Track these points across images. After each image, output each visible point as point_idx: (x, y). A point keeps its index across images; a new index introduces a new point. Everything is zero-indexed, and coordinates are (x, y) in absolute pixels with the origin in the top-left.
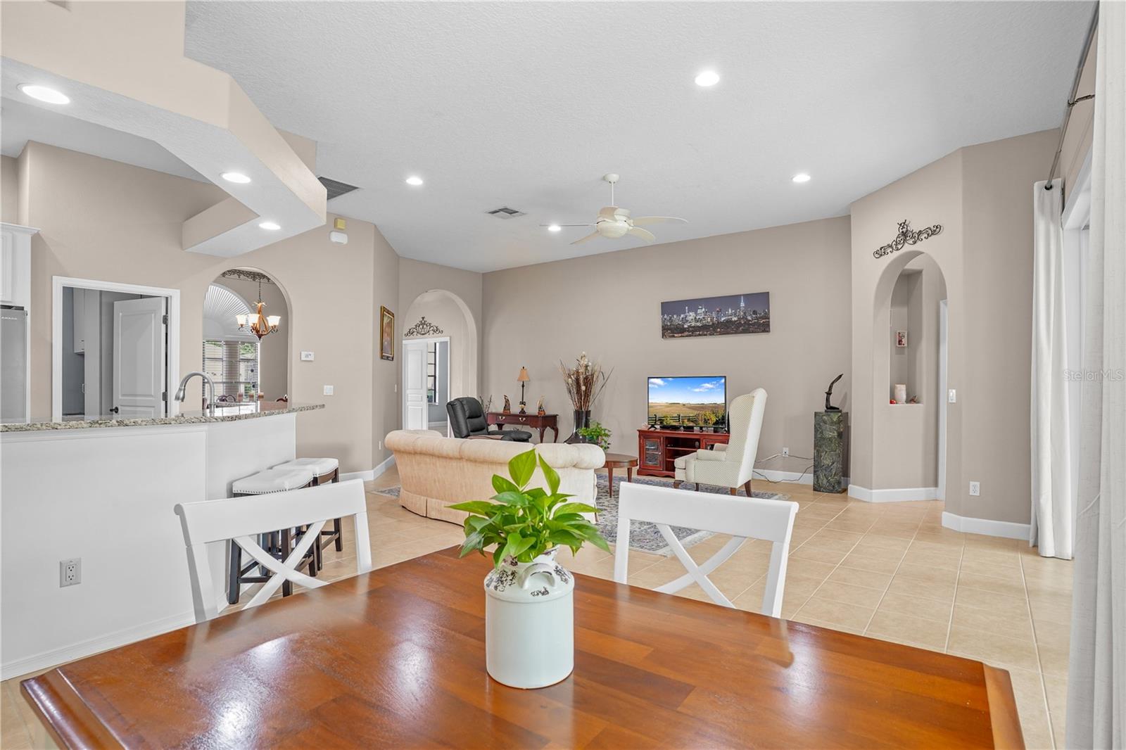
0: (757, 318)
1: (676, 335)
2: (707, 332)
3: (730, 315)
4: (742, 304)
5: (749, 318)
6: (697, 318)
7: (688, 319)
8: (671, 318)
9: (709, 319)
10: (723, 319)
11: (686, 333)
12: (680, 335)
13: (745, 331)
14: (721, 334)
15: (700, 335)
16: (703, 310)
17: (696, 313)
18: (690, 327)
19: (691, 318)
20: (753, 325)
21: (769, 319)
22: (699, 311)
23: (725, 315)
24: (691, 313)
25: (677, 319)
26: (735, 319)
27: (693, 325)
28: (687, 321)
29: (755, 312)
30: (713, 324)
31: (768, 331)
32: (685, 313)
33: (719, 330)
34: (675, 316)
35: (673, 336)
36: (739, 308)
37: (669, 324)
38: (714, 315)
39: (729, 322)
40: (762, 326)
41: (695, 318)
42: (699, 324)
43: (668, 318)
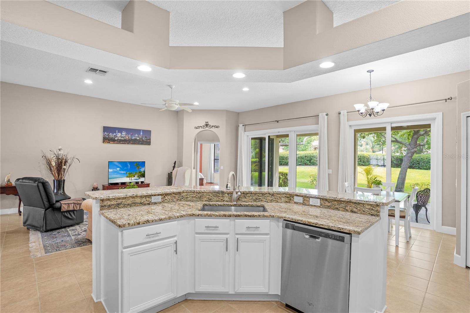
0: (147, 139)
1: (111, 142)
2: (126, 142)
3: (136, 137)
4: (141, 133)
5: (144, 139)
6: (122, 136)
7: (117, 136)
8: (108, 134)
9: (127, 137)
10: (133, 138)
11: (116, 142)
12: (113, 142)
13: (142, 144)
14: (132, 144)
15: (122, 143)
16: (125, 133)
17: (121, 134)
18: (118, 139)
19: (119, 135)
20: (145, 142)
21: (150, 140)
22: (123, 133)
23: (134, 137)
24: (119, 134)
25: (111, 135)
26: (138, 139)
27: (120, 139)
28: (117, 137)
29: (146, 137)
30: (129, 139)
31: (150, 145)
32: (116, 133)
33: (131, 142)
34: (111, 134)
35: (110, 143)
36: (140, 135)
37: (107, 137)
38: (130, 136)
39: (136, 139)
40: (148, 143)
41: (121, 136)
42: (122, 139)
43: (107, 134)
